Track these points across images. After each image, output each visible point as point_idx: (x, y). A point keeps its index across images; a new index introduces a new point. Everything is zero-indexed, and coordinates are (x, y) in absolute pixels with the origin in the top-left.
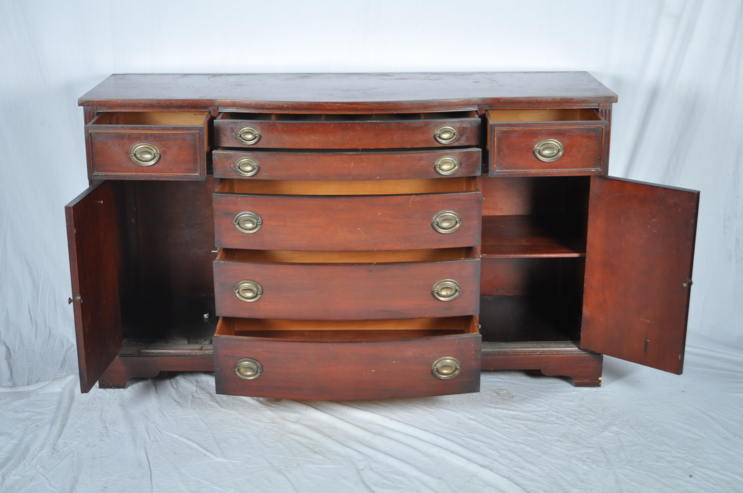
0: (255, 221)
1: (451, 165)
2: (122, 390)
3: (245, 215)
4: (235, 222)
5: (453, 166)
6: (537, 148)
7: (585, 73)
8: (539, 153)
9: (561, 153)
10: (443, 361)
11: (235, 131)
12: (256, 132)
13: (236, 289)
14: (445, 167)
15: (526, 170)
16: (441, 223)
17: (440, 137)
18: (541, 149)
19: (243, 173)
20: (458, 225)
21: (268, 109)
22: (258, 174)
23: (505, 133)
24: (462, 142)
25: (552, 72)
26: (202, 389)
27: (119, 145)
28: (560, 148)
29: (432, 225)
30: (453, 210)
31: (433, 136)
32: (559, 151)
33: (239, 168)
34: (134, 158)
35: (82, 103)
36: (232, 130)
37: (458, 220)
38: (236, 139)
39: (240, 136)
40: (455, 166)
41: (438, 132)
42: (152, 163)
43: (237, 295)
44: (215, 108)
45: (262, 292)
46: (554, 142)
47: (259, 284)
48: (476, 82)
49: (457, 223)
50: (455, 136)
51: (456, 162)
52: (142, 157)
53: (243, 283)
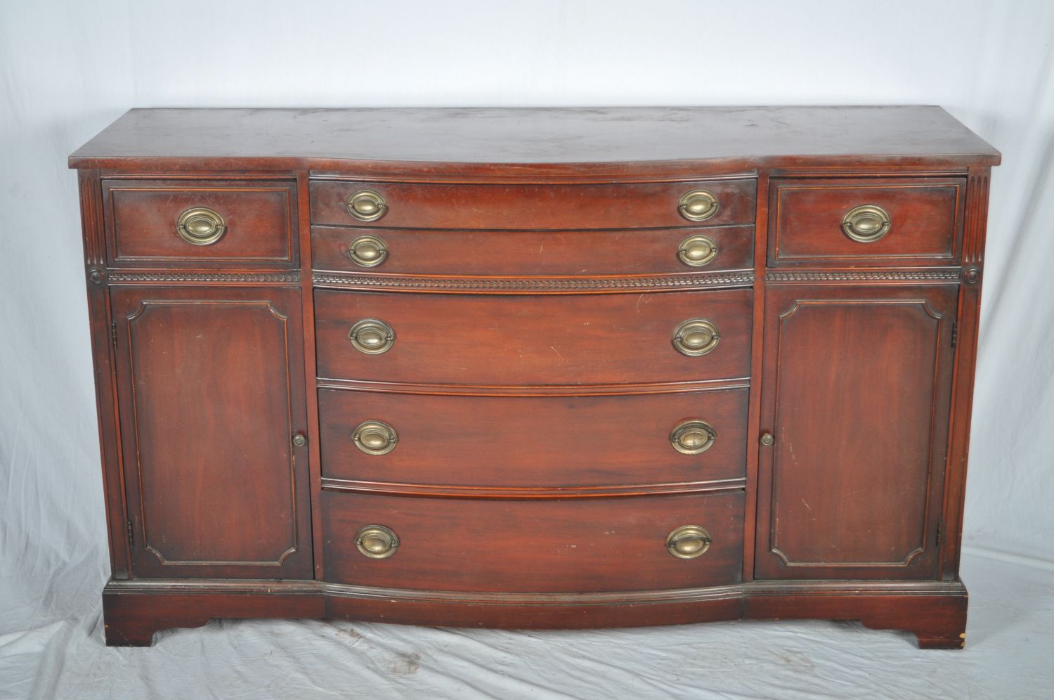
0: (384, 334)
1: (704, 251)
2: (145, 649)
3: (368, 324)
4: (351, 336)
5: (708, 252)
6: (848, 220)
7: (936, 109)
8: (851, 227)
9: (886, 229)
10: (684, 532)
11: (345, 199)
12: (380, 201)
13: (356, 434)
14: (696, 253)
15: (829, 256)
16: (687, 340)
17: (687, 210)
18: (854, 221)
19: (362, 261)
20: (714, 343)
21: (395, 175)
22: (386, 264)
23: (793, 194)
24: (725, 218)
25: (880, 107)
26: (283, 648)
27: (159, 211)
28: (885, 220)
29: (672, 342)
30: (707, 318)
31: (676, 208)
32: (883, 225)
33: (355, 253)
34: (183, 232)
35: (73, 165)
36: (340, 197)
37: (714, 334)
38: (346, 212)
39: (353, 207)
40: (711, 251)
41: (685, 202)
42: (212, 240)
43: (357, 443)
44: (304, 171)
45: (398, 436)
46: (874, 210)
47: (392, 427)
48: (752, 125)
49: (713, 338)
50: (714, 208)
51: (712, 246)
52: (195, 231)
53: (367, 425)
